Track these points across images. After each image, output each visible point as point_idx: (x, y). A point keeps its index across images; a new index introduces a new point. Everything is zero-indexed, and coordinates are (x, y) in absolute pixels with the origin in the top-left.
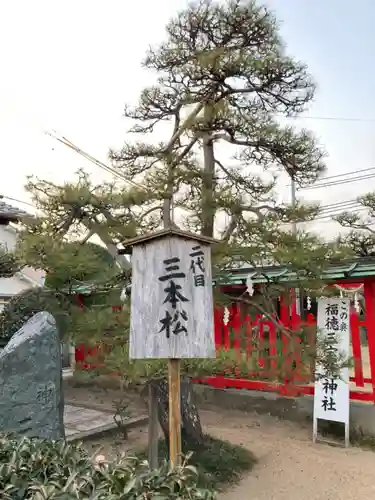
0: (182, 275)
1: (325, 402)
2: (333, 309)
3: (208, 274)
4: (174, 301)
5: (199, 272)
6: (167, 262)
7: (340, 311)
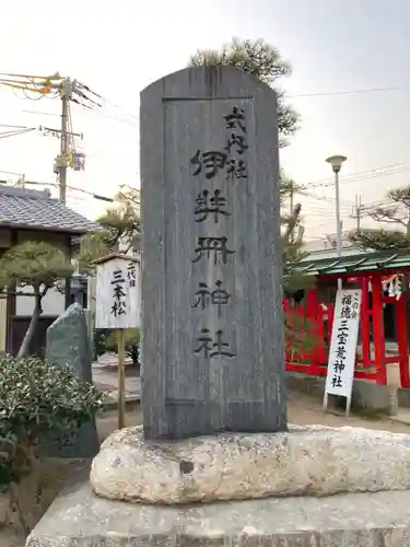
0: (123, 281)
1: (335, 380)
2: (347, 300)
3: (137, 280)
4: (119, 296)
5: (132, 278)
6: (115, 273)
7: (353, 301)
